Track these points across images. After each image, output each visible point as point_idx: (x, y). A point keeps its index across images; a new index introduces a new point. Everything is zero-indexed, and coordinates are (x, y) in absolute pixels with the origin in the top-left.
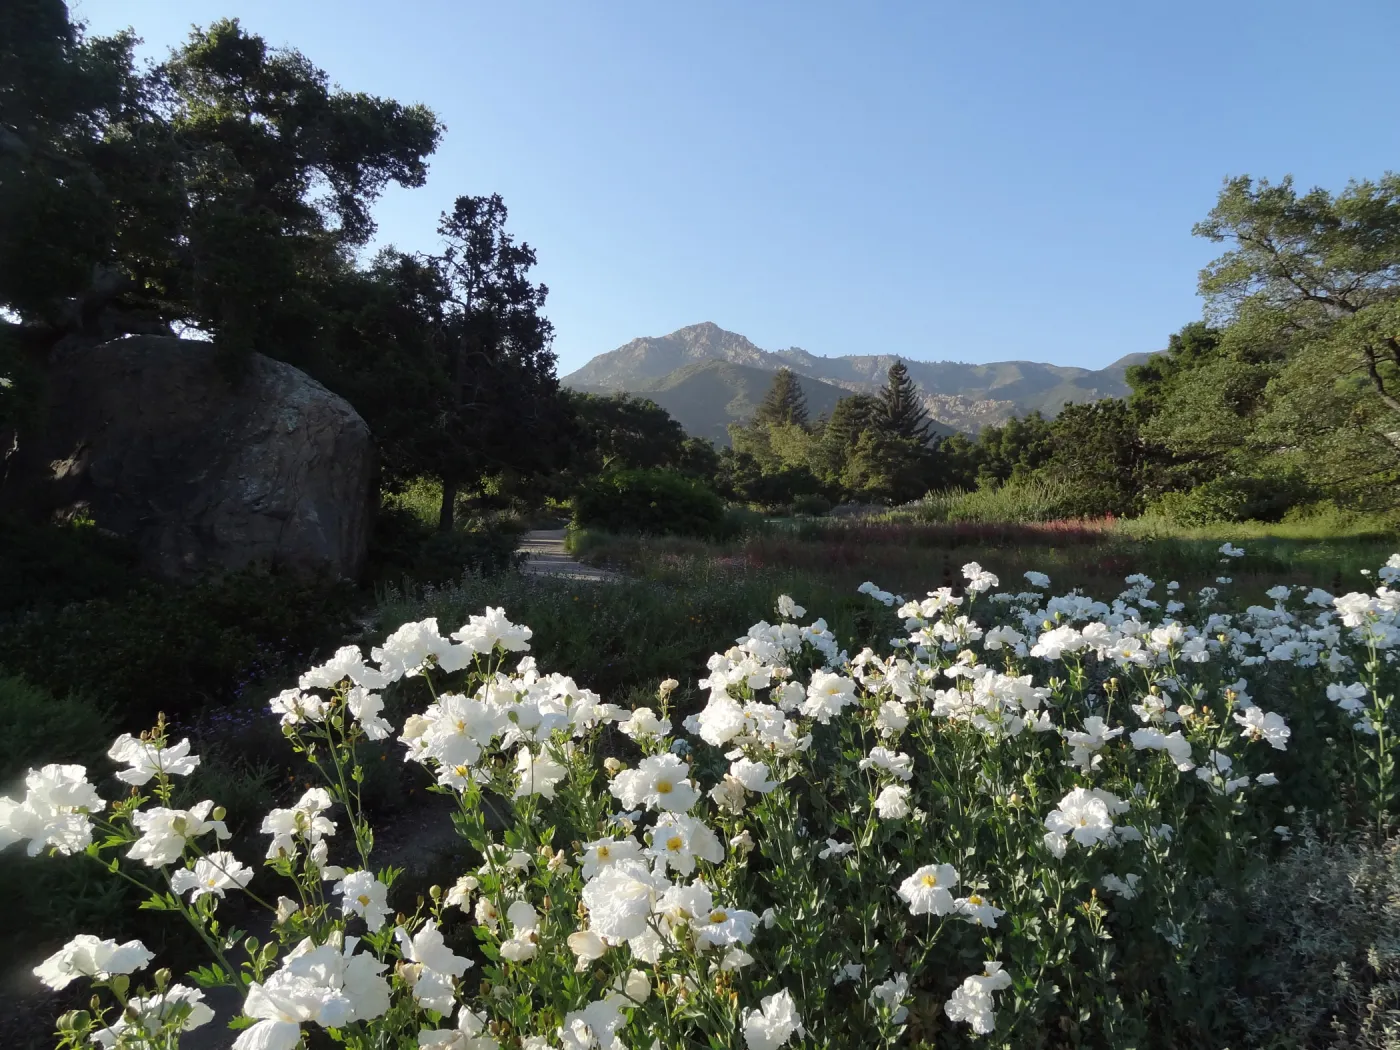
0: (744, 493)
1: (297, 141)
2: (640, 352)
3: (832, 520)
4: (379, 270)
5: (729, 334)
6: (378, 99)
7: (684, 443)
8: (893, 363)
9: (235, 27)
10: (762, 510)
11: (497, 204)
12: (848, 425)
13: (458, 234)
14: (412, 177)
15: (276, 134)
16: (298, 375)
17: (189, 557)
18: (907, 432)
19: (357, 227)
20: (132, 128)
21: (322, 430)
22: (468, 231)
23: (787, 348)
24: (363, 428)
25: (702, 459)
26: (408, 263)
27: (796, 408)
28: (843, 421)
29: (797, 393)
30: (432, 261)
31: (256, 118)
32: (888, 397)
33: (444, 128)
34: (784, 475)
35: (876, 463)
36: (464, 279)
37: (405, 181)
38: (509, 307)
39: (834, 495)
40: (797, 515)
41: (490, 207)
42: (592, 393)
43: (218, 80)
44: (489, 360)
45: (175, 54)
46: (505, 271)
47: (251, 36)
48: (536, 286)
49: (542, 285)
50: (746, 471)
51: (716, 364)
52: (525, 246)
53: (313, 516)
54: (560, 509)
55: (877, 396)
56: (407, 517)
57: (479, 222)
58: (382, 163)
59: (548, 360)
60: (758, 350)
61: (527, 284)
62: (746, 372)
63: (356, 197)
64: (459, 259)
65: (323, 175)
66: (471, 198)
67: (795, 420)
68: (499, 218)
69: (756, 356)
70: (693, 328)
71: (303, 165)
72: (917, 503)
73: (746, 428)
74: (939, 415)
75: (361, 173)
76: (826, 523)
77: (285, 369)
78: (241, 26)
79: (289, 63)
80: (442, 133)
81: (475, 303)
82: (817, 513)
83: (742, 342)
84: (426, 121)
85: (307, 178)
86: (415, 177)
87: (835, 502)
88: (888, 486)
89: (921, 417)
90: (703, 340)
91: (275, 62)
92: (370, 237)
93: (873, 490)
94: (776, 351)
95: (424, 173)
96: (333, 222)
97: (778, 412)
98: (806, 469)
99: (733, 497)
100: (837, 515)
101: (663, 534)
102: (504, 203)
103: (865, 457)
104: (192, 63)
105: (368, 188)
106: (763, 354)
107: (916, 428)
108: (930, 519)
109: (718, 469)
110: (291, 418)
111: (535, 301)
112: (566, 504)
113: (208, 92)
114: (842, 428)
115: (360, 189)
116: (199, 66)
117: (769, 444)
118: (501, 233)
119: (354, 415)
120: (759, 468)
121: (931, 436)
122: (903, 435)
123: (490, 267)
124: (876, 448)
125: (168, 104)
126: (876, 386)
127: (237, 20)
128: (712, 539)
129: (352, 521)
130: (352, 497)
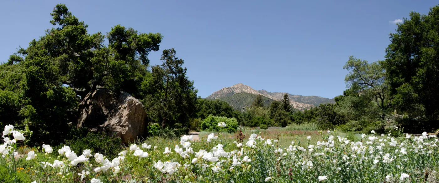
13: (164, 59)
16: (128, 94)
19: (145, 61)
21: (132, 106)
24: (142, 105)
28: (273, 107)
29: (262, 100)
32: (283, 102)
41: (172, 52)
49: (185, 68)
52: (181, 60)
53: (130, 126)
57: (169, 56)
61: (182, 68)
63: (145, 55)
66: (167, 50)
67: (261, 106)
75: (145, 50)
86: (157, 49)
89: (291, 107)
95: (159, 47)
97: (257, 105)
102: (175, 50)
107: (290, 110)
111: (184, 72)
118: (175, 57)
119: (140, 103)
126: (281, 99)
129: (140, 127)
130: (140, 122)
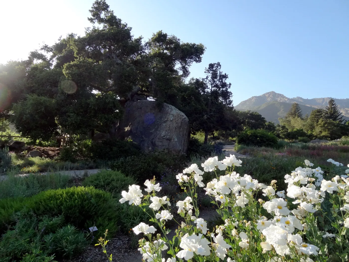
0: (283, 136)
1: (174, 55)
2: (253, 100)
3: (311, 144)
4: (190, 83)
5: (278, 94)
6: (191, 43)
7: (266, 123)
8: (329, 100)
9: (161, 32)
10: (289, 141)
11: (219, 64)
12: (315, 117)
13: (209, 72)
14: (198, 60)
15: (169, 54)
16: (173, 107)
17: (150, 148)
18: (335, 119)
19: (186, 73)
20: (141, 56)
21: (178, 120)
22: (212, 72)
23: (296, 97)
24: (187, 119)
25: (271, 127)
26: (197, 81)
27: (299, 113)
28: (314, 116)
29: (299, 109)
30: (203, 79)
31: (165, 51)
32: (328, 109)
33: (206, 48)
34: (296, 132)
35: (324, 127)
36: (211, 83)
37: (197, 61)
38: (221, 89)
39: (311, 137)
40: (299, 143)
41: (217, 65)
42: (241, 111)
43: (158, 44)
44: (216, 102)
45: (149, 40)
46: (221, 80)
47: (164, 33)
48: (228, 83)
49: (230, 83)
50: (284, 130)
51: (274, 102)
52: (225, 74)
53: (176, 140)
54: (232, 140)
55: (325, 109)
56: (196, 141)
57: (214, 69)
58: (192, 58)
59: (231, 102)
60: (287, 98)
61: (226, 83)
62: (284, 104)
63: (186, 66)
64: (210, 78)
65: (179, 62)
66: (212, 63)
67: (299, 116)
68: (219, 67)
69: (286, 100)
70: (268, 93)
71: (174, 60)
72: (338, 140)
73: (284, 119)
74: (345, 114)
75: (187, 61)
76: (309, 145)
77: (170, 106)
78: (162, 32)
79: (172, 38)
80: (206, 49)
81: (213, 89)
82: (306, 142)
83: (282, 96)
84: (202, 47)
85: (175, 63)
86: (199, 60)
87: (312, 139)
88: (329, 135)
89: (339, 115)
90: (271, 96)
91: (169, 38)
92: (189, 75)
93: (323, 136)
94: (292, 98)
95: (201, 59)
96: (181, 73)
97: (293, 114)
98: (302, 130)
99: (280, 137)
100: (312, 143)
101: (261, 146)
102: (220, 64)
103: (321, 127)
104: (153, 41)
105: (189, 64)
106: (289, 99)
107: (338, 118)
108: (344, 144)
109: (275, 130)
110: (171, 117)
111: (228, 87)
112: (234, 139)
113: (156, 47)
114: (313, 118)
115: (187, 64)
116: (154, 41)
117: (290, 123)
118: (220, 71)
119: (185, 116)
120: (288, 130)
121: (343, 120)
122: (334, 120)
123: (217, 80)
124: (324, 124)
125: (148, 50)
126: (325, 107)
127: (162, 30)
128: (275, 148)
129: (184, 141)
130: (184, 135)
